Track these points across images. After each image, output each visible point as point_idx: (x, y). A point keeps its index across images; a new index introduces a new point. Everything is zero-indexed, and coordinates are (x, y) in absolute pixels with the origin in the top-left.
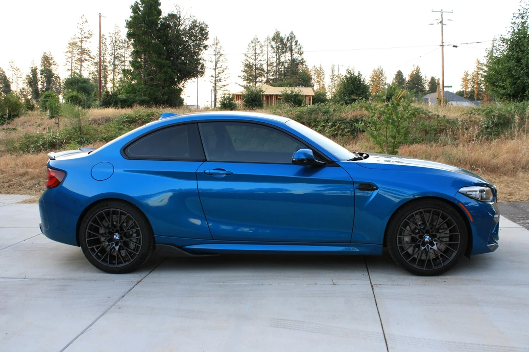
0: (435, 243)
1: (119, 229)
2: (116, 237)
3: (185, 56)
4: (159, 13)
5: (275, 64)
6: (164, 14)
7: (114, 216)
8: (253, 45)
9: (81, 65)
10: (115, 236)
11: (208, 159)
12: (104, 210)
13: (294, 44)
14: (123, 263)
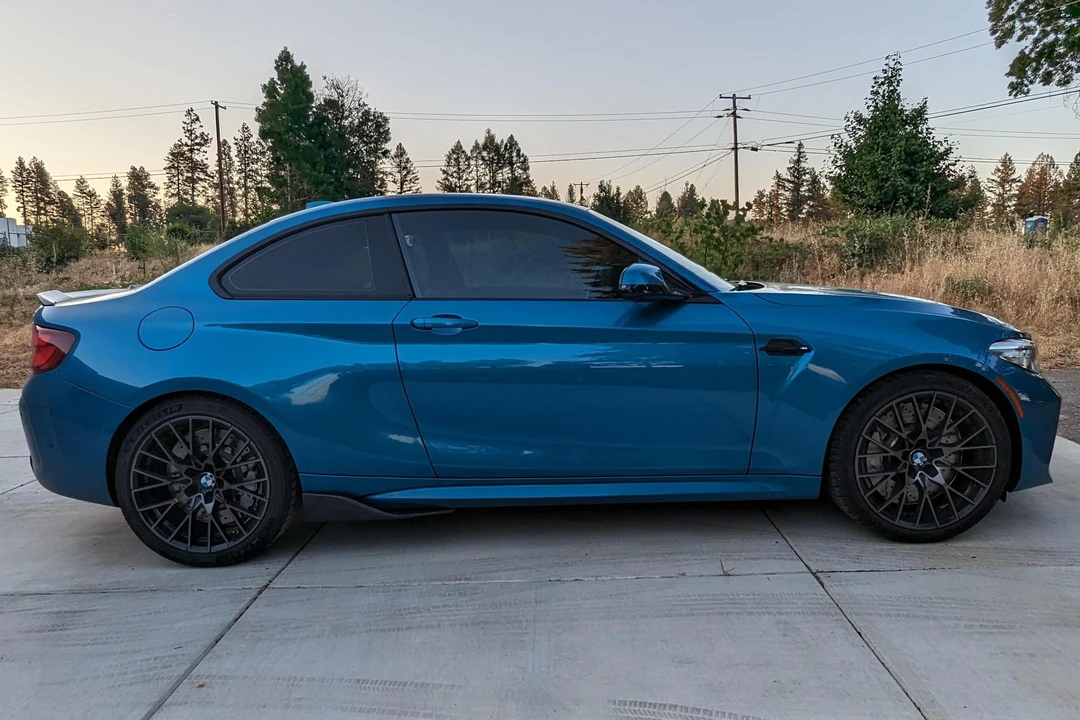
0: (938, 469)
1: (211, 463)
2: (208, 481)
3: (354, 167)
4: (310, 97)
5: (488, 186)
6: (319, 100)
7: (200, 433)
8: (455, 156)
9: (193, 189)
10: (203, 480)
11: (418, 294)
12: (172, 421)
13: (514, 154)
14: (224, 542)
